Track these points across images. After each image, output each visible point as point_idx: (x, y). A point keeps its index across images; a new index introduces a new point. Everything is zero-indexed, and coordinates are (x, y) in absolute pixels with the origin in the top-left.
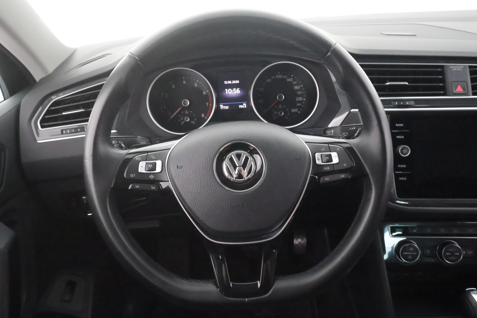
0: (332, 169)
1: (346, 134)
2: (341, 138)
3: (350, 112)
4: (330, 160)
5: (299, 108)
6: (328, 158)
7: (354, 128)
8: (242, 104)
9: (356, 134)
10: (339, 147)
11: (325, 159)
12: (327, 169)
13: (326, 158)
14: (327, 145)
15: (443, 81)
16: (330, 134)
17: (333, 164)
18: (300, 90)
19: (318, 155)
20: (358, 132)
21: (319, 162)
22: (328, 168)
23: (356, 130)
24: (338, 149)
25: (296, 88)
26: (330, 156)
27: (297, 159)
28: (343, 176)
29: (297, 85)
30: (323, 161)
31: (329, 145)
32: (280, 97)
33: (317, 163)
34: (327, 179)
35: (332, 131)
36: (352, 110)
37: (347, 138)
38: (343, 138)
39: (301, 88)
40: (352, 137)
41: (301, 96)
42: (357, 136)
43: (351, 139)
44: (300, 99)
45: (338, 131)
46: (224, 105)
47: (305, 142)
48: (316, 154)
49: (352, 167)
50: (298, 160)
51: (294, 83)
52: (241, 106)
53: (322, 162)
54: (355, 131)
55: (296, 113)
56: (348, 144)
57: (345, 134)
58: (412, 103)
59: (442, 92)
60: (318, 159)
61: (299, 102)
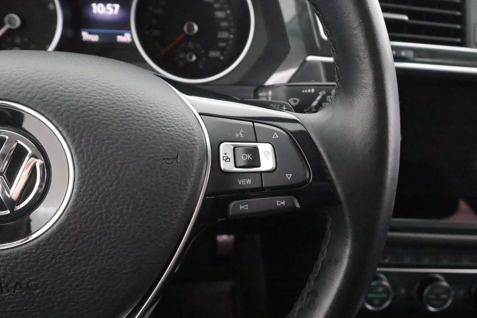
0: (258, 185)
1: (295, 101)
2: (284, 108)
3: (305, 61)
4: (255, 161)
5: (222, 50)
6: (249, 157)
7: (313, 90)
8: (123, 35)
9: (315, 103)
10: (277, 132)
11: (243, 158)
12: (246, 183)
13: (245, 157)
14: (251, 124)
15: (462, 20)
16: (264, 99)
17: (261, 172)
18: (226, 19)
19: (226, 149)
20: (319, 98)
21: (227, 166)
22: (249, 181)
23: (316, 95)
24: (275, 136)
25: (220, 14)
26: (255, 152)
27: (167, 159)
28: (281, 202)
29: (221, 9)
30: (238, 164)
31: (256, 124)
32: (191, 28)
33: (222, 167)
34: (244, 207)
35: (270, 93)
36: (310, 58)
37: (299, 109)
38: (288, 109)
39: (228, 16)
40: (306, 108)
41: (227, 29)
42: (317, 108)
43: (304, 113)
44: (224, 35)
45: (282, 95)
46: (90, 33)
47: (200, 114)
48: (222, 145)
49: (306, 182)
50: (170, 161)
51: (217, 6)
52: (120, 39)
53: (236, 167)
54: (314, 96)
55: (216, 59)
56: (298, 124)
57: (293, 102)
58: (410, 54)
59: (458, 40)
60: (227, 159)
61: (223, 40)
